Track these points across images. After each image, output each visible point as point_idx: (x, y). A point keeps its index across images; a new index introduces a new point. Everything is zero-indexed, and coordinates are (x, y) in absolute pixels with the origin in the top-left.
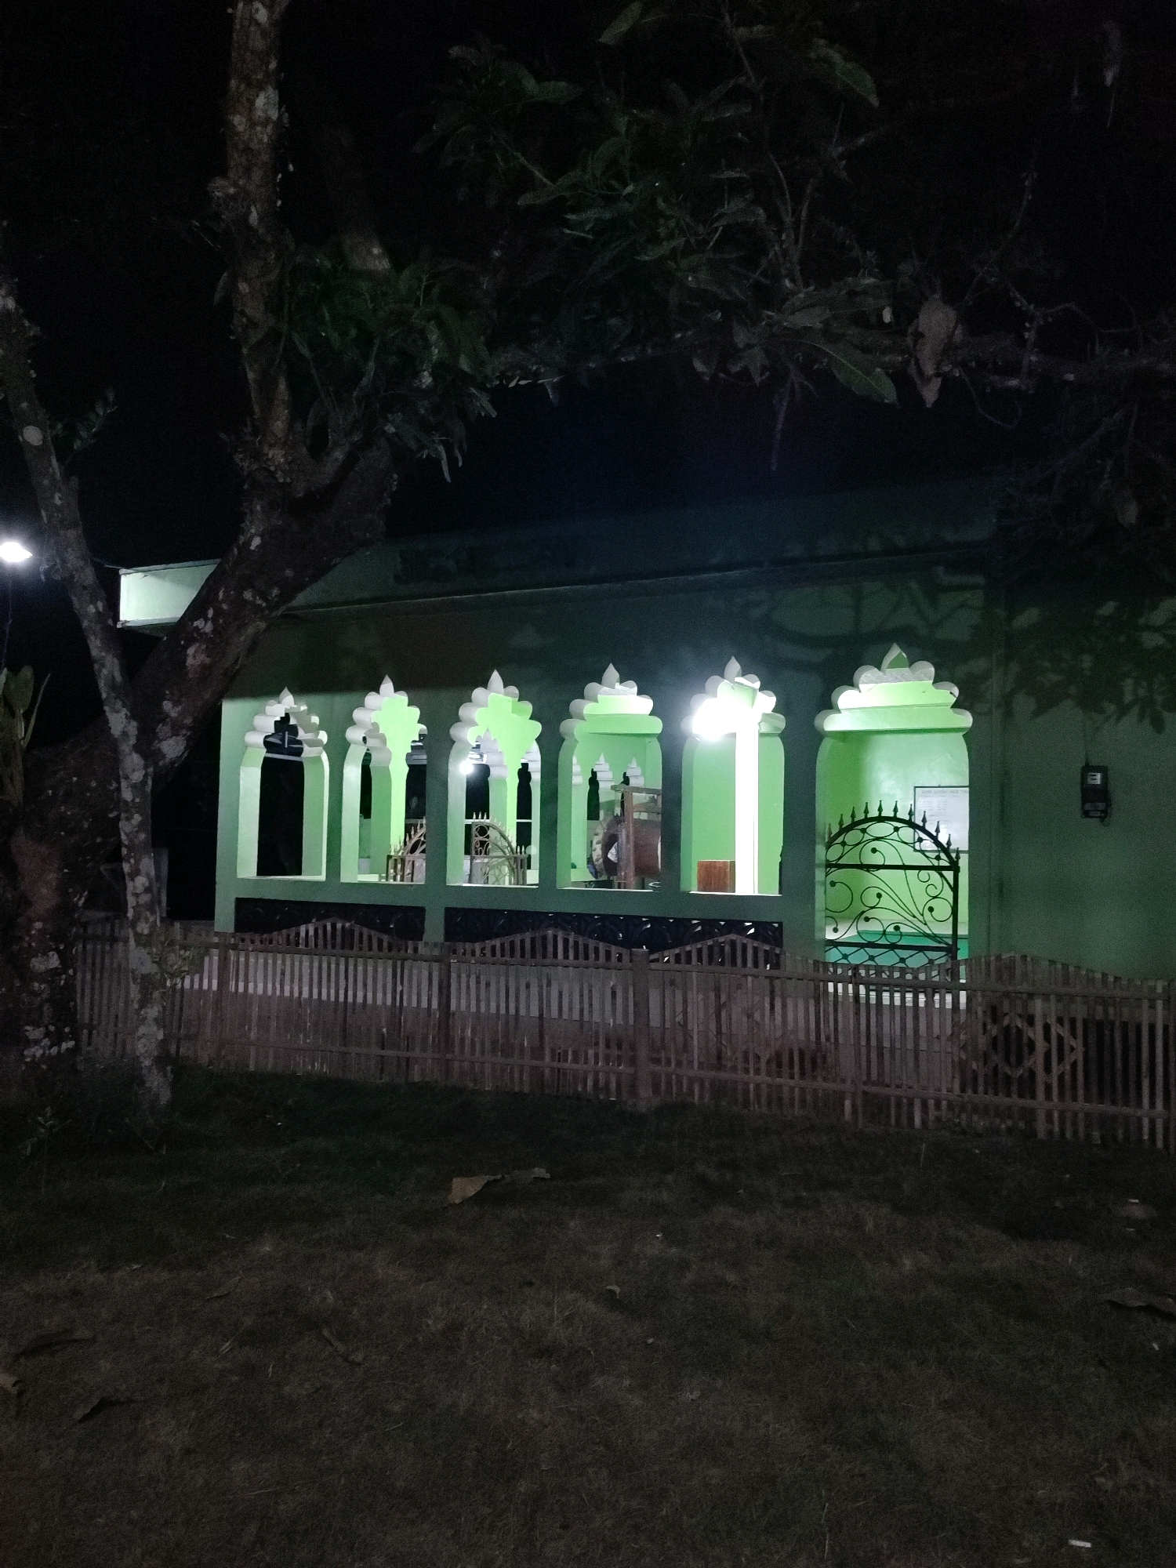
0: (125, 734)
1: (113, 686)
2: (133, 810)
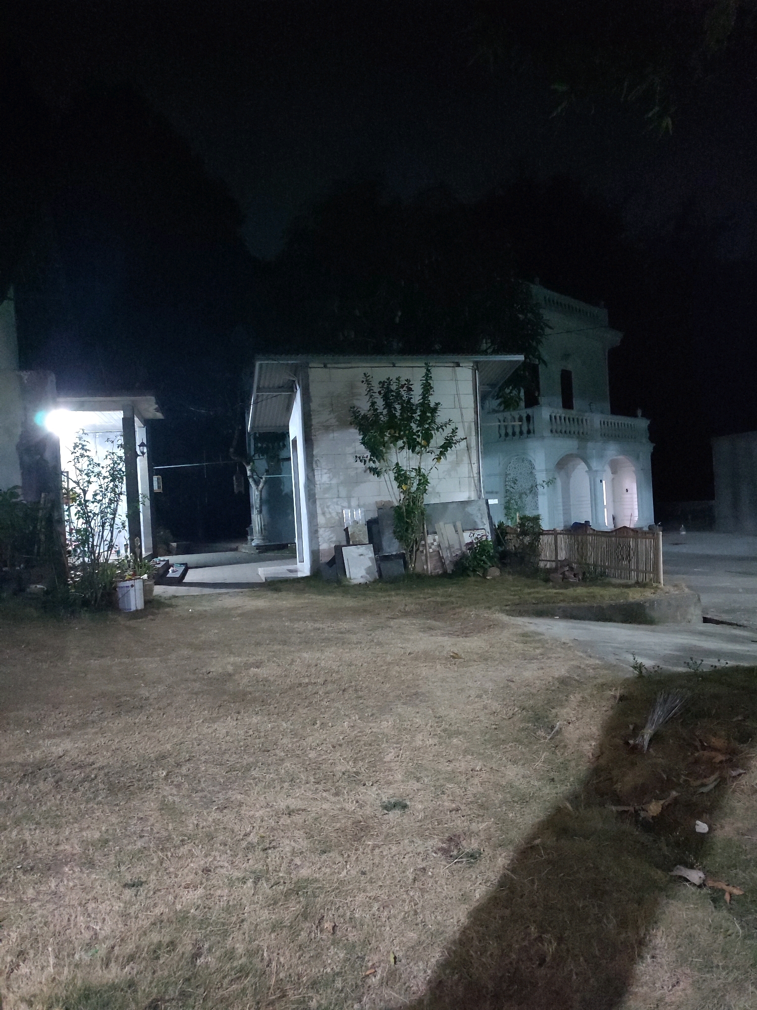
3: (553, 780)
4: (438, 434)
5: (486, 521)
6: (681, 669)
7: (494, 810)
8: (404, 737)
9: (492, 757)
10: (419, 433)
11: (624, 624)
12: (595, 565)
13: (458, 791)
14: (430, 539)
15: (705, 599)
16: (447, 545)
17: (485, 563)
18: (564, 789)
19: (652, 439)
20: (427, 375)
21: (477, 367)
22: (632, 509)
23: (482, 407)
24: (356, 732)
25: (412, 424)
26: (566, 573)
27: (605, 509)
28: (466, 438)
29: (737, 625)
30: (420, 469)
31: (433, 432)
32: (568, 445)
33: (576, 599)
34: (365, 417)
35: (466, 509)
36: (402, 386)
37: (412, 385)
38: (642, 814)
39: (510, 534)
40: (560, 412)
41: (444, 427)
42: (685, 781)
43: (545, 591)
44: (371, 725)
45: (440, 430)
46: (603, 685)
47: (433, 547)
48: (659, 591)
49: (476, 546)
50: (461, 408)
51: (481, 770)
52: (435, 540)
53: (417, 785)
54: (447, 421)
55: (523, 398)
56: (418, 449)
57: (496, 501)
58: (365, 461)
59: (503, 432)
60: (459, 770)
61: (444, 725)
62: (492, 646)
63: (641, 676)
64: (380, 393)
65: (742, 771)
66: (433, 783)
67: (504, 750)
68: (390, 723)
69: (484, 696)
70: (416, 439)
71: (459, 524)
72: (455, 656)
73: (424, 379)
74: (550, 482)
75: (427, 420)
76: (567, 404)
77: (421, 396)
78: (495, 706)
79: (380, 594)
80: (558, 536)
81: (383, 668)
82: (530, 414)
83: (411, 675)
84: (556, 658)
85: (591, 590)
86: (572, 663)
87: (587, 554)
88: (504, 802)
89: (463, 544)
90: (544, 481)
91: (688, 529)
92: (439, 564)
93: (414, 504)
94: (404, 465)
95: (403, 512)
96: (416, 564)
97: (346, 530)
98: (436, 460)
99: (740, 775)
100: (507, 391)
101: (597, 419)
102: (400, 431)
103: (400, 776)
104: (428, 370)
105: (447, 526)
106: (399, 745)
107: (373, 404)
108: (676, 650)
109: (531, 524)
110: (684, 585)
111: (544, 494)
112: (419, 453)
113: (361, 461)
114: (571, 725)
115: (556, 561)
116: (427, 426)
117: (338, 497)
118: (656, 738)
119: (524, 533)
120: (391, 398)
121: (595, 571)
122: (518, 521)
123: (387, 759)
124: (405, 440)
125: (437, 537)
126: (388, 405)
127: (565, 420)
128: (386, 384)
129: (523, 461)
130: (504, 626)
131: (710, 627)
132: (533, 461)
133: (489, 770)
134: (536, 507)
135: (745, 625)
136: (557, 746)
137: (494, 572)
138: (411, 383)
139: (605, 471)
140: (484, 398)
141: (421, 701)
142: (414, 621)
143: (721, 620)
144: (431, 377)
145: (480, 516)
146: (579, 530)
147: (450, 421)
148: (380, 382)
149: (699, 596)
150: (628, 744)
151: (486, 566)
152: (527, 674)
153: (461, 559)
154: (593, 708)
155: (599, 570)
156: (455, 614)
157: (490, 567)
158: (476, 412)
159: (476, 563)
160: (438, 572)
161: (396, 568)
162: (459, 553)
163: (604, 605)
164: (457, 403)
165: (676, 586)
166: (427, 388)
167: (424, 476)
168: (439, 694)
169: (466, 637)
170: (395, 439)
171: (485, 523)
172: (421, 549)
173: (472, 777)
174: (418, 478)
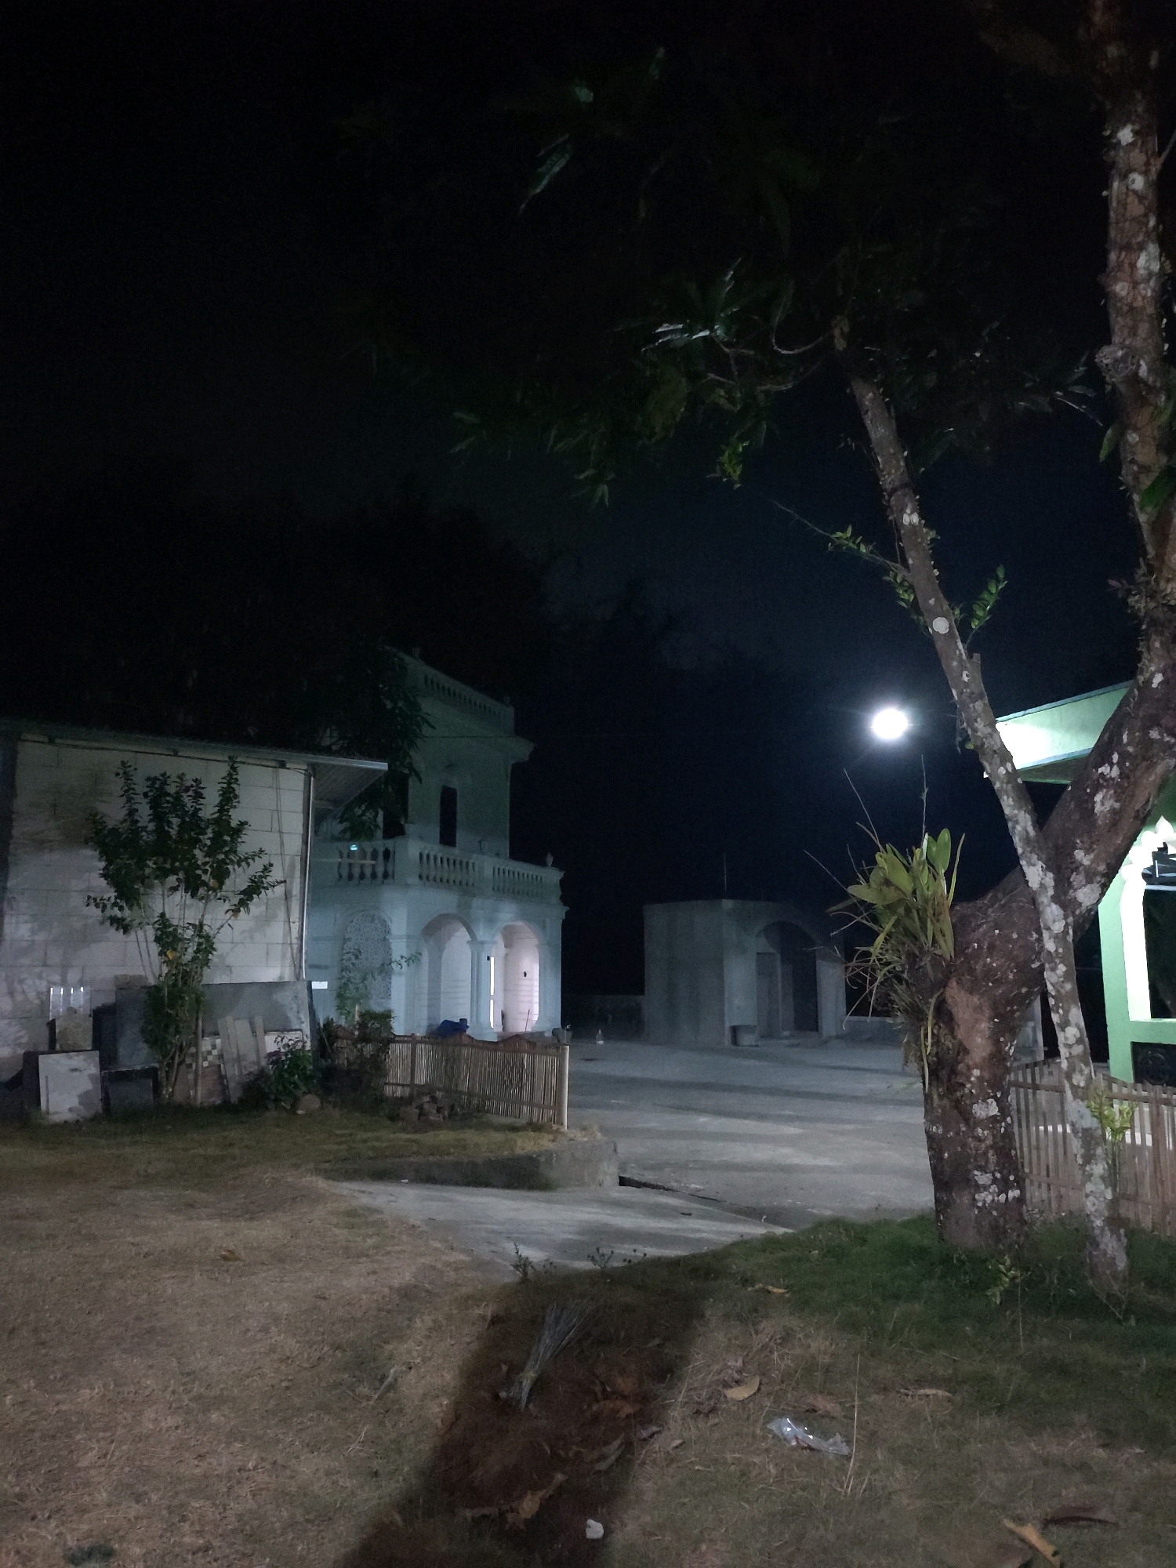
0: (1042, 885)
1: (1027, 840)
2: (1058, 961)
3: (376, 1474)
4: (239, 870)
5: (305, 1017)
6: (585, 1265)
7: (272, 1541)
8: (120, 1417)
9: (278, 1441)
10: (207, 867)
11: (507, 1191)
12: (470, 1094)
13: (211, 1514)
14: (206, 1044)
15: (625, 1147)
16: (235, 1056)
17: (296, 1087)
18: (392, 1487)
19: (564, 900)
20: (230, 775)
21: (313, 771)
22: (531, 1002)
23: (316, 832)
24: (27, 1414)
25: (197, 852)
26: (426, 1106)
27: (492, 1002)
28: (285, 881)
29: (664, 1188)
30: (201, 925)
31: (230, 867)
32: (443, 900)
33: (435, 1150)
34: (114, 831)
35: (274, 996)
36: (187, 789)
37: (203, 788)
38: (510, 1517)
39: (343, 1038)
40: (435, 849)
41: (250, 861)
42: (578, 1453)
43: (392, 1136)
44: (59, 1397)
45: (244, 864)
46: (468, 1297)
47: (210, 1058)
48: (559, 1136)
49: (284, 1058)
50: (280, 832)
51: (255, 1468)
52: (214, 1047)
53: (135, 1509)
54: (257, 850)
55: (381, 825)
56: (202, 891)
57: (324, 985)
58: (105, 906)
59: (345, 874)
60: (216, 1473)
61: (197, 1389)
62: (295, 1235)
63: (525, 1280)
64: (146, 795)
65: (655, 1429)
66: (165, 1502)
67: (300, 1427)
68: (96, 1390)
69: (274, 1329)
70: (200, 876)
71: (259, 1022)
72: (230, 1257)
73: (224, 781)
74: (414, 959)
75: (223, 847)
76: (448, 838)
77: (217, 808)
78: (292, 1345)
79: (103, 1142)
80: (419, 1046)
81: (94, 1283)
82: (391, 849)
83: (145, 1296)
84: (399, 1252)
85: (462, 1136)
86: (423, 1260)
87: (459, 1076)
88: (292, 1524)
89: (262, 1055)
90: (402, 957)
91: (606, 1037)
92: (219, 1088)
93: (185, 983)
94: (174, 916)
95: (162, 998)
96: (176, 1088)
97: (52, 1025)
98: (231, 913)
99: (652, 1436)
100: (358, 812)
101: (490, 864)
102: (175, 860)
103: (104, 1494)
104: (234, 769)
105: (238, 1023)
106: (108, 1434)
107: (132, 812)
108: (578, 1233)
109: (377, 1025)
110: (595, 1128)
111: (400, 974)
112: (202, 898)
113: (97, 906)
114: (412, 1371)
115: (412, 1085)
116: (222, 856)
117: (45, 965)
118: (540, 1386)
119: (365, 1038)
120: (166, 805)
121: (470, 1103)
122: (357, 1018)
123: (84, 1463)
124: (181, 875)
125: (218, 1041)
126: (159, 817)
127: (442, 862)
128: (158, 782)
129: (373, 920)
130: (318, 1198)
131: (628, 1193)
132: (389, 923)
133: (268, 1466)
134: (387, 994)
135: (675, 1188)
136: (387, 1412)
137: (311, 1102)
138: (201, 785)
139: (495, 943)
140: (320, 818)
141: (159, 1344)
142: (162, 1193)
143: (643, 1180)
144: (237, 780)
145: (295, 1009)
146: (450, 1033)
147: (261, 851)
148: (148, 779)
149: (615, 1144)
150: (497, 1397)
151: (299, 1093)
152: (349, 1283)
153: (257, 1079)
154: (449, 1340)
155: (475, 1102)
156: (235, 1179)
157: (305, 1093)
158: (305, 842)
159: (280, 1087)
160: (214, 1102)
161: (139, 1094)
162: (254, 1069)
163: (480, 1161)
164: (276, 825)
165: (584, 1129)
166: (228, 797)
167: (208, 938)
168: (192, 1329)
169: (251, 1219)
170: (162, 874)
171: (303, 1020)
172: (188, 1061)
173: (239, 1483)
174: (196, 939)
